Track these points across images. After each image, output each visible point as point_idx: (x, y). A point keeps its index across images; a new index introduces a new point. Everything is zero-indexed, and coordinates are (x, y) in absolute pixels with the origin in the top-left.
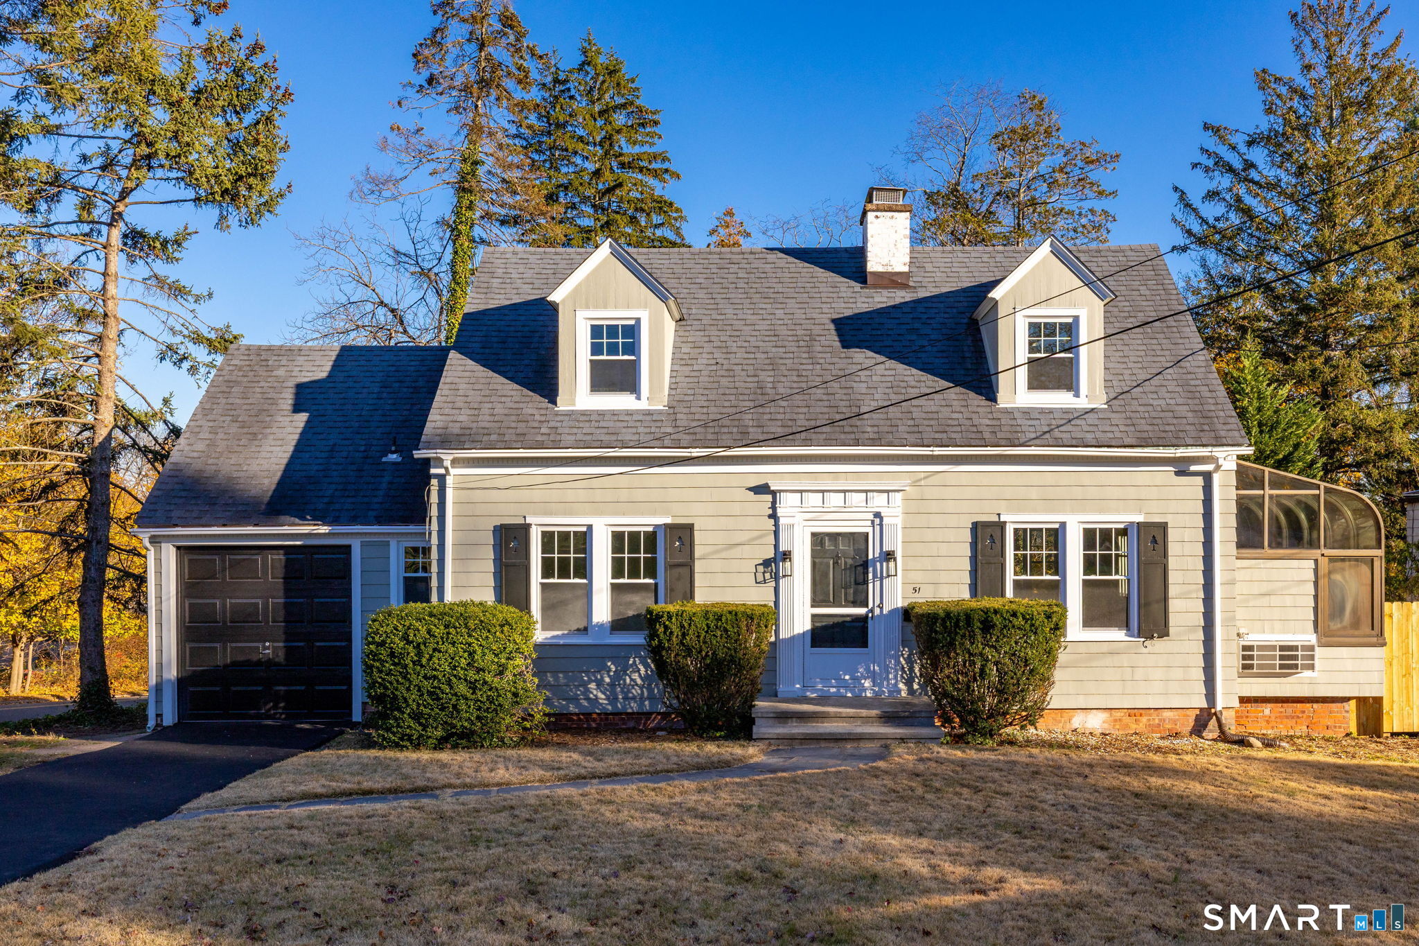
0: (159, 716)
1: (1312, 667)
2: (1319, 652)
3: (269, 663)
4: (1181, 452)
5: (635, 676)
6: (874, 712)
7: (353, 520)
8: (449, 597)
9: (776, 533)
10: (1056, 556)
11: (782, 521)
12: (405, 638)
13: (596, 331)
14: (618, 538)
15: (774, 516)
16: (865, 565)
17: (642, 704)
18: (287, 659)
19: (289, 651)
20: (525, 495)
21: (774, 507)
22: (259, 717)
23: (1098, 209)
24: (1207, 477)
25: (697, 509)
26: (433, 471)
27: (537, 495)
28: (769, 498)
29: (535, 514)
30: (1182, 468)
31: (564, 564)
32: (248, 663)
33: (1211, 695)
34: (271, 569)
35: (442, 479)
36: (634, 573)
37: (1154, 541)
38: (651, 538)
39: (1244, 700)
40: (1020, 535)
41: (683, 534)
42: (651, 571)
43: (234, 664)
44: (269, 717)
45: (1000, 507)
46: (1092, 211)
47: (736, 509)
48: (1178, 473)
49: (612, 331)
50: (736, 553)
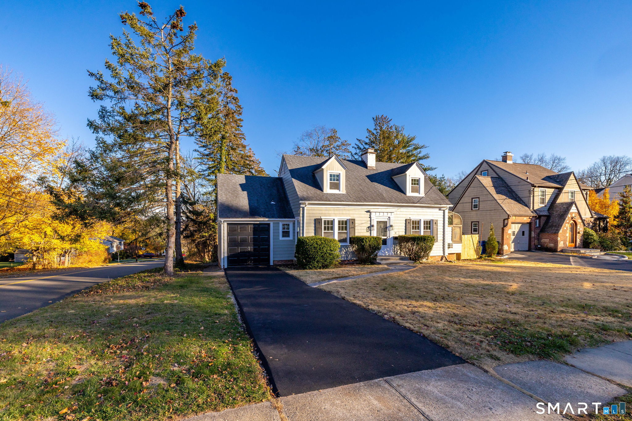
0: (224, 265)
2: (454, 245)
3: (249, 252)
4: (439, 206)
5: (343, 252)
6: (398, 258)
7: (273, 217)
8: (305, 236)
9: (371, 221)
11: (372, 219)
12: (317, 244)
13: (331, 176)
14: (339, 222)
15: (370, 217)
16: (386, 228)
17: (345, 258)
18: (254, 250)
19: (254, 249)
20: (321, 212)
21: (370, 215)
22: (247, 265)
24: (444, 211)
25: (355, 216)
26: (302, 206)
27: (323, 212)
28: (369, 213)
29: (323, 216)
30: (440, 209)
31: (328, 227)
32: (244, 252)
33: (444, 253)
34: (250, 229)
35: (303, 208)
36: (342, 230)
38: (346, 222)
39: (449, 254)
41: (353, 221)
42: (346, 229)
43: (241, 252)
44: (249, 265)
45: (409, 216)
47: (363, 216)
48: (439, 210)
49: (334, 176)
50: (363, 225)
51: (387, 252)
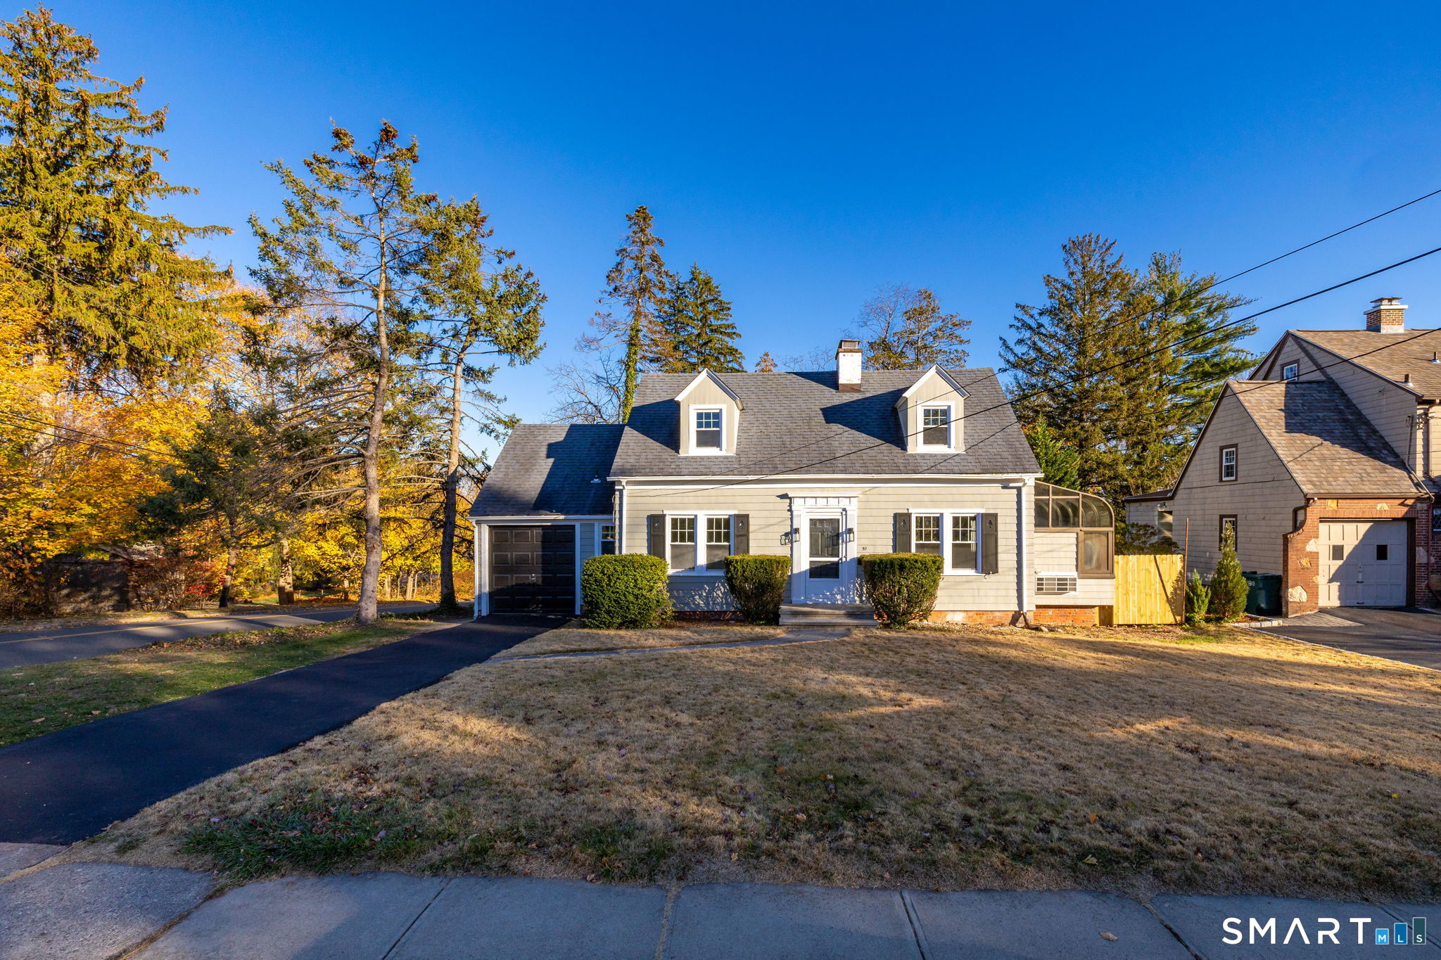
0: (480, 611)
1: (1075, 590)
2: (1079, 582)
3: (534, 585)
4: (1004, 477)
5: (719, 592)
6: (842, 612)
7: (576, 513)
8: (624, 552)
9: (792, 519)
10: (938, 531)
11: (794, 513)
12: (602, 572)
13: (700, 416)
14: (710, 522)
15: (790, 510)
16: (838, 535)
17: (722, 607)
18: (543, 582)
19: (544, 578)
20: (663, 500)
21: (790, 506)
22: (529, 612)
23: (960, 349)
24: (1019, 490)
25: (750, 507)
26: (617, 487)
27: (669, 500)
28: (788, 501)
29: (668, 509)
30: (1005, 485)
31: (683, 535)
32: (524, 584)
33: (1020, 604)
34: (535, 537)
35: (621, 491)
36: (718, 540)
37: (990, 523)
38: (727, 522)
39: (1038, 607)
40: (920, 521)
41: (743, 519)
42: (727, 538)
43: (517, 585)
44: (534, 612)
45: (909, 505)
46: (956, 351)
47: (771, 506)
48: (1003, 488)
49: (708, 416)
50: (770, 529)
51: (838, 597)
